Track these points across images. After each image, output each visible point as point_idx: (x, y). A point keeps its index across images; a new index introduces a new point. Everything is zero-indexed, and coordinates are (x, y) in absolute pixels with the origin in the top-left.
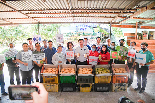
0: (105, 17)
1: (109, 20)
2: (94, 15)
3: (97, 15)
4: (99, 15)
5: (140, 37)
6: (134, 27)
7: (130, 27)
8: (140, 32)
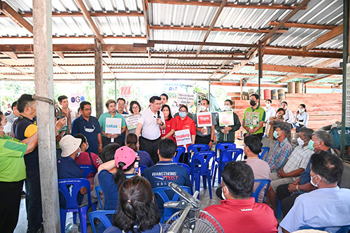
0: (202, 73)
1: (207, 76)
2: (190, 71)
3: (193, 71)
4: (195, 71)
5: (246, 97)
6: (239, 85)
7: (233, 84)
8: (247, 91)
